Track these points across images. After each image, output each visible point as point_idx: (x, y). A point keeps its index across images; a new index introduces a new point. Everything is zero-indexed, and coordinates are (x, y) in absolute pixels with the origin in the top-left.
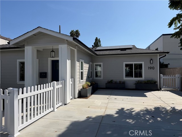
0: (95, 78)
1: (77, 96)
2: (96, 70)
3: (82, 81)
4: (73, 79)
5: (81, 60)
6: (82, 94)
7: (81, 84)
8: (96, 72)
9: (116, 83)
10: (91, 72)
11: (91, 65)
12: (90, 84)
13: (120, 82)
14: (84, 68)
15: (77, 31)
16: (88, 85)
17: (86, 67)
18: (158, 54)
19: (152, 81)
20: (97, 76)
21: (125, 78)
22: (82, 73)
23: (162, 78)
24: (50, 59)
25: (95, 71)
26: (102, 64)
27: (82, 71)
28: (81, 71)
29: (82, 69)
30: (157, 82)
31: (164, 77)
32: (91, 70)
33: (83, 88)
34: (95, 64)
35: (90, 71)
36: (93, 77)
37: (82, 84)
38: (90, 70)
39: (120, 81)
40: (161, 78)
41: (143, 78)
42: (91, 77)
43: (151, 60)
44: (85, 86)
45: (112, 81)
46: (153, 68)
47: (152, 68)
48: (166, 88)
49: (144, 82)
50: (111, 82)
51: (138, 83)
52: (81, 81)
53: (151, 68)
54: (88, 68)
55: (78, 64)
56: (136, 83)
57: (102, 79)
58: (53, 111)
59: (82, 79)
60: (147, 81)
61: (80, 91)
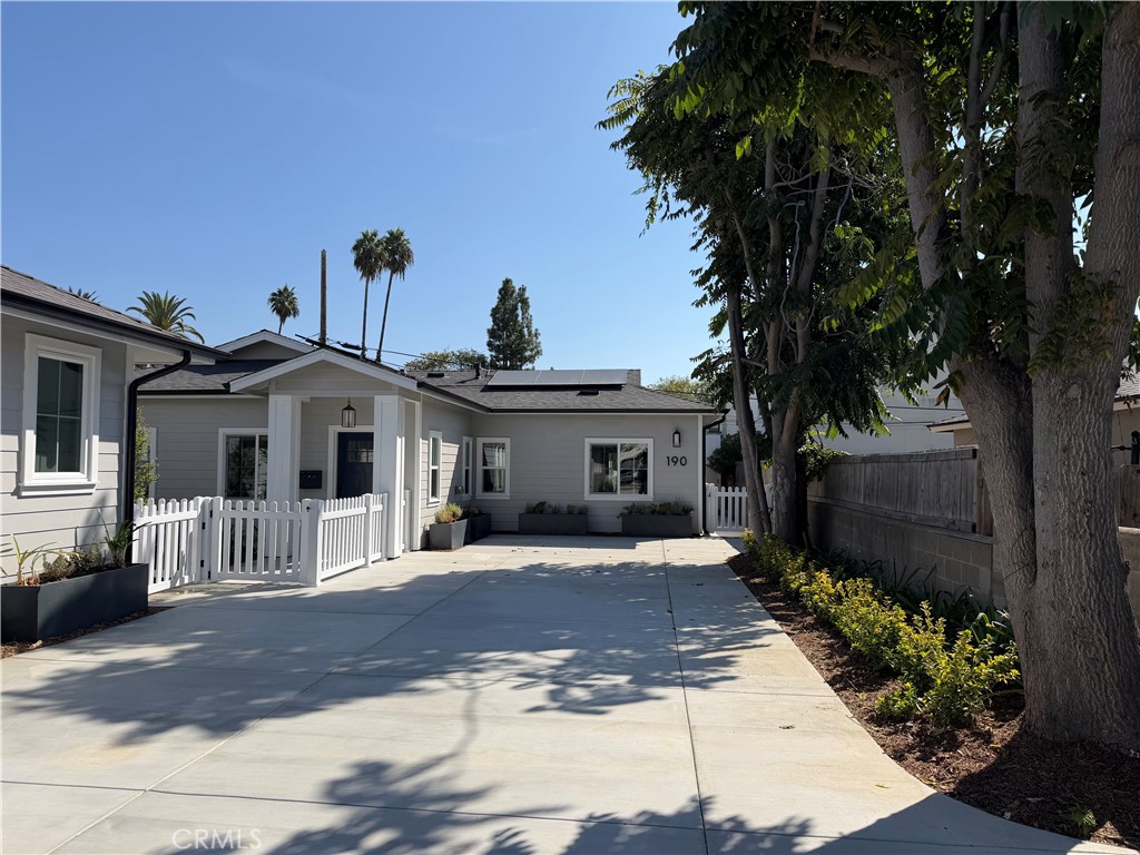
0: (481, 494)
1: (418, 544)
2: (485, 463)
3: (435, 500)
4: (408, 491)
5: (433, 434)
6: (434, 540)
7: (432, 508)
8: (487, 475)
9: (556, 511)
10: (467, 471)
11: (468, 444)
12: (459, 512)
13: (571, 510)
14: (442, 459)
15: (395, 239)
16: (454, 515)
17: (449, 453)
18: (700, 415)
19: (677, 504)
20: (488, 486)
21: (589, 497)
22: (435, 473)
23: (713, 499)
24: (334, 430)
25: (480, 468)
26: (507, 441)
27: (436, 468)
28: (432, 467)
29: (435, 462)
30: (692, 509)
31: (719, 494)
32: (467, 465)
33: (438, 521)
34: (481, 441)
35: (464, 468)
36: (474, 492)
37: (433, 511)
38: (464, 464)
39: (569, 506)
40: (707, 494)
41: (649, 497)
42: (467, 492)
43: (677, 432)
44: (445, 517)
45: (542, 504)
46: (683, 461)
47: (679, 463)
48: (726, 530)
49: (650, 507)
50: (539, 509)
51: (630, 513)
52: (432, 500)
53: (674, 461)
54: (454, 459)
55: (423, 447)
56: (626, 511)
57: (508, 498)
58: (365, 566)
59: (434, 493)
60: (661, 505)
61: (428, 532)
